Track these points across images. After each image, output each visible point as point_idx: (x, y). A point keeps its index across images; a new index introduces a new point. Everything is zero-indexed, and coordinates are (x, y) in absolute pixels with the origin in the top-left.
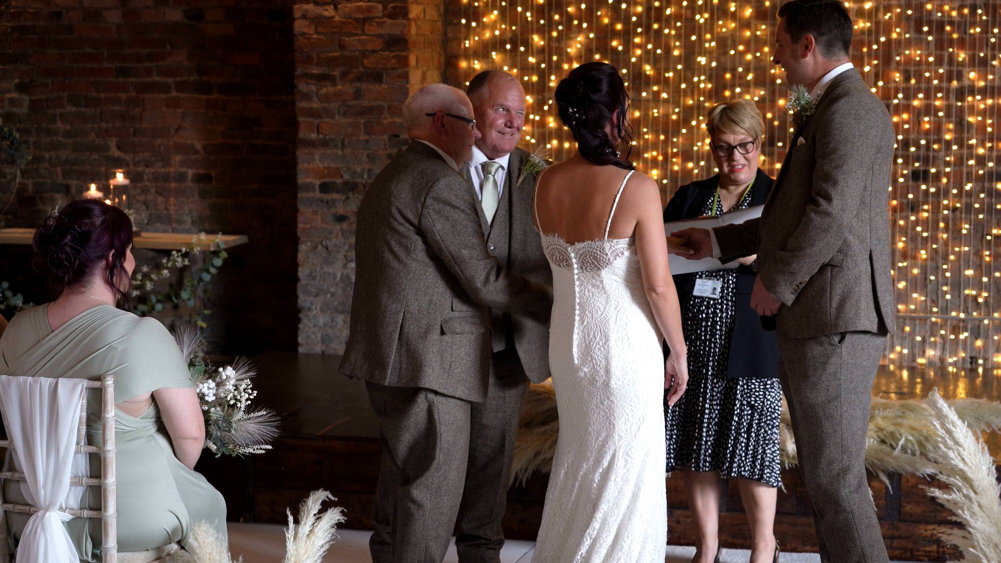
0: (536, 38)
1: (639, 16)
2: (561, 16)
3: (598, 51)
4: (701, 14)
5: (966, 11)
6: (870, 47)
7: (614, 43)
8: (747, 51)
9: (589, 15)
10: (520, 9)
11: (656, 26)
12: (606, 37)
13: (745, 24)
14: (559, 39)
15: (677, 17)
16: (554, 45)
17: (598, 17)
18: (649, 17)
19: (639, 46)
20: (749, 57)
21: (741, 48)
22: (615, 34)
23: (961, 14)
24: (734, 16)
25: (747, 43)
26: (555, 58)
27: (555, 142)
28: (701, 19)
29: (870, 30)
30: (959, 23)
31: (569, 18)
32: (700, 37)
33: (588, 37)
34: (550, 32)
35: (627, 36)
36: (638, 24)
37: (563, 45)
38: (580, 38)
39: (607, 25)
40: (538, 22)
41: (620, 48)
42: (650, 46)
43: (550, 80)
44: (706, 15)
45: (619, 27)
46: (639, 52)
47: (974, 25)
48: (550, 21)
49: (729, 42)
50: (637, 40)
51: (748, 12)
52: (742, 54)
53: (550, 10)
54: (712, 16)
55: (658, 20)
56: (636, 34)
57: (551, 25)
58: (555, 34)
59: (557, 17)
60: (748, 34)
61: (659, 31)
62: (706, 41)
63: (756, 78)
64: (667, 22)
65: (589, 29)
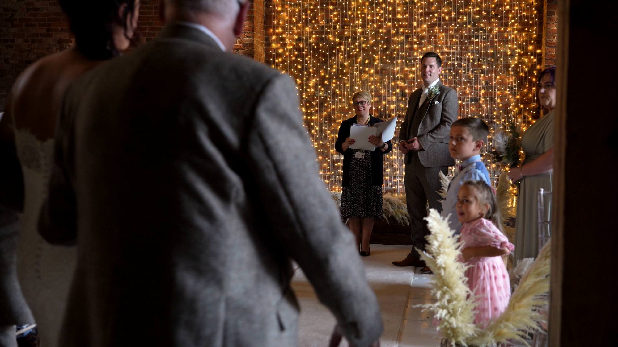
0: (298, 80)
1: (334, 72)
2: (307, 73)
3: (320, 84)
4: (356, 72)
5: (447, 71)
6: (414, 83)
7: (326, 82)
8: (372, 85)
9: (317, 72)
10: (292, 70)
11: (340, 76)
12: (322, 80)
13: (371, 76)
14: (306, 81)
15: (348, 73)
16: (305, 83)
17: (320, 73)
18: (338, 73)
19: (335, 83)
20: (373, 87)
21: (370, 84)
22: (326, 79)
23: (445, 72)
24: (367, 72)
25: (372, 82)
26: (305, 87)
27: (305, 117)
28: (356, 73)
29: (414, 78)
30: (445, 75)
31: (310, 73)
32: (355, 80)
33: (316, 80)
34: (303, 78)
35: (330, 79)
36: (334, 75)
37: (308, 82)
38: (314, 80)
39: (323, 76)
40: (299, 74)
41: (328, 83)
42: (338, 83)
43: (303, 95)
44: (358, 72)
45: (327, 76)
46: (334, 85)
47: (450, 76)
48: (303, 74)
49: (366, 82)
50: (334, 81)
51: (372, 71)
52: (370, 86)
53: (303, 70)
54: (360, 72)
55: (341, 74)
56: (333, 79)
57: (303, 75)
58: (305, 79)
59: (305, 73)
60: (372, 79)
61: (341, 78)
62: (358, 81)
63: (375, 94)
64: (344, 74)
65: (317, 77)
